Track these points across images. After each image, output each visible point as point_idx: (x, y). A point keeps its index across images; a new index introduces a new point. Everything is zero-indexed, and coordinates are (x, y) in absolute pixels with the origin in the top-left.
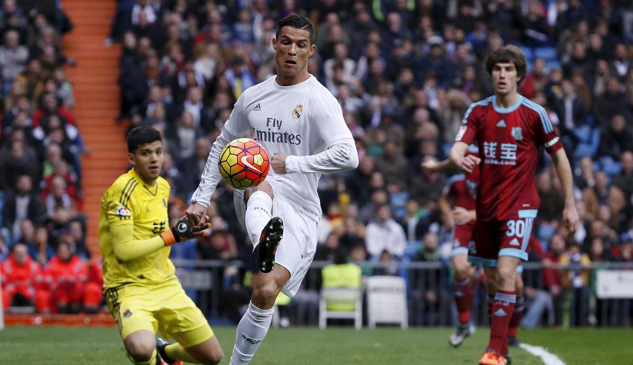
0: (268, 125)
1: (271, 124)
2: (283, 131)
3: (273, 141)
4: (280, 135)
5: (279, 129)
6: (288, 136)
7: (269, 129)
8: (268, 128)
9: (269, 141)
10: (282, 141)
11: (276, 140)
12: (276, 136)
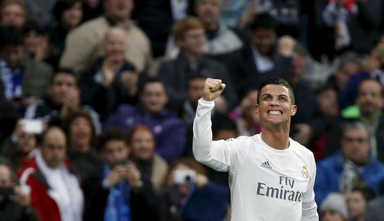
0: (280, 183)
1: (283, 182)
2: (295, 189)
3: (285, 198)
4: (292, 193)
5: (292, 187)
6: (299, 194)
7: (282, 187)
8: (281, 185)
9: (281, 198)
10: (292, 200)
11: (287, 197)
12: (288, 194)
